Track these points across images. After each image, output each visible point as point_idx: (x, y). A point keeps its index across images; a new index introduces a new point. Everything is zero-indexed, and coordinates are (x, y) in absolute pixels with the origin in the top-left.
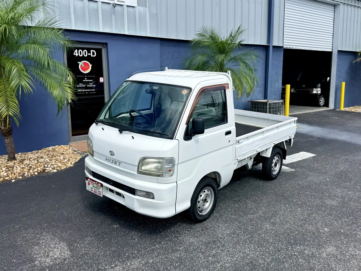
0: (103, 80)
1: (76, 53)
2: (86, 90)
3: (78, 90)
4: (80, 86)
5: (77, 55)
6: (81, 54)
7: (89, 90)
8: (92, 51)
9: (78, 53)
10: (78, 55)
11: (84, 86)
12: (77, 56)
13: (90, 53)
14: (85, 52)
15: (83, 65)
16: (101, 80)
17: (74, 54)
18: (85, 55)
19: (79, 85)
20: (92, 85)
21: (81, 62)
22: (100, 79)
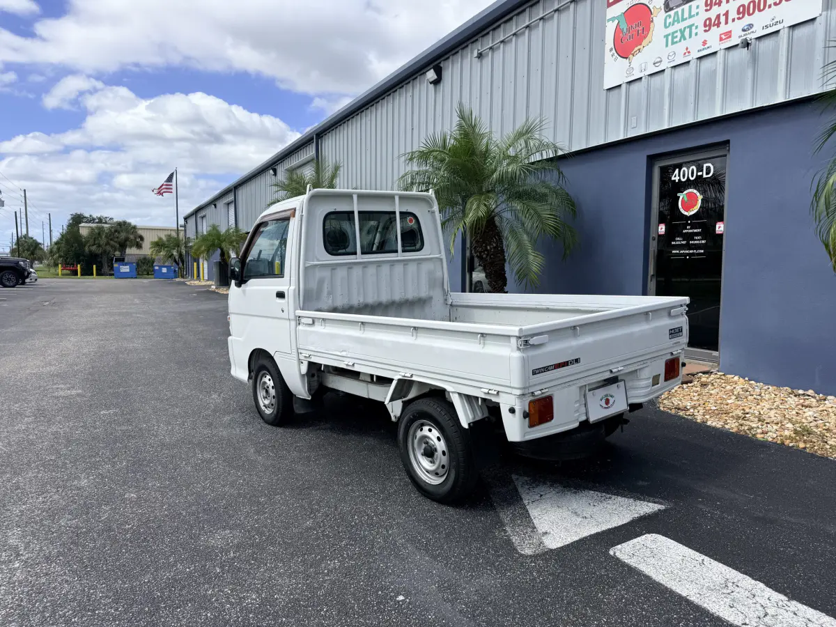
0: (722, 229)
1: (675, 176)
2: (687, 252)
3: (673, 252)
4: (678, 243)
5: (677, 179)
6: (684, 177)
7: (691, 251)
8: (705, 166)
9: (679, 176)
10: (680, 180)
11: (684, 242)
12: (677, 181)
13: (702, 171)
14: (693, 170)
15: (686, 199)
16: (720, 228)
17: (673, 179)
18: (692, 176)
19: (675, 241)
20: (699, 240)
21: (682, 192)
22: (717, 226)
